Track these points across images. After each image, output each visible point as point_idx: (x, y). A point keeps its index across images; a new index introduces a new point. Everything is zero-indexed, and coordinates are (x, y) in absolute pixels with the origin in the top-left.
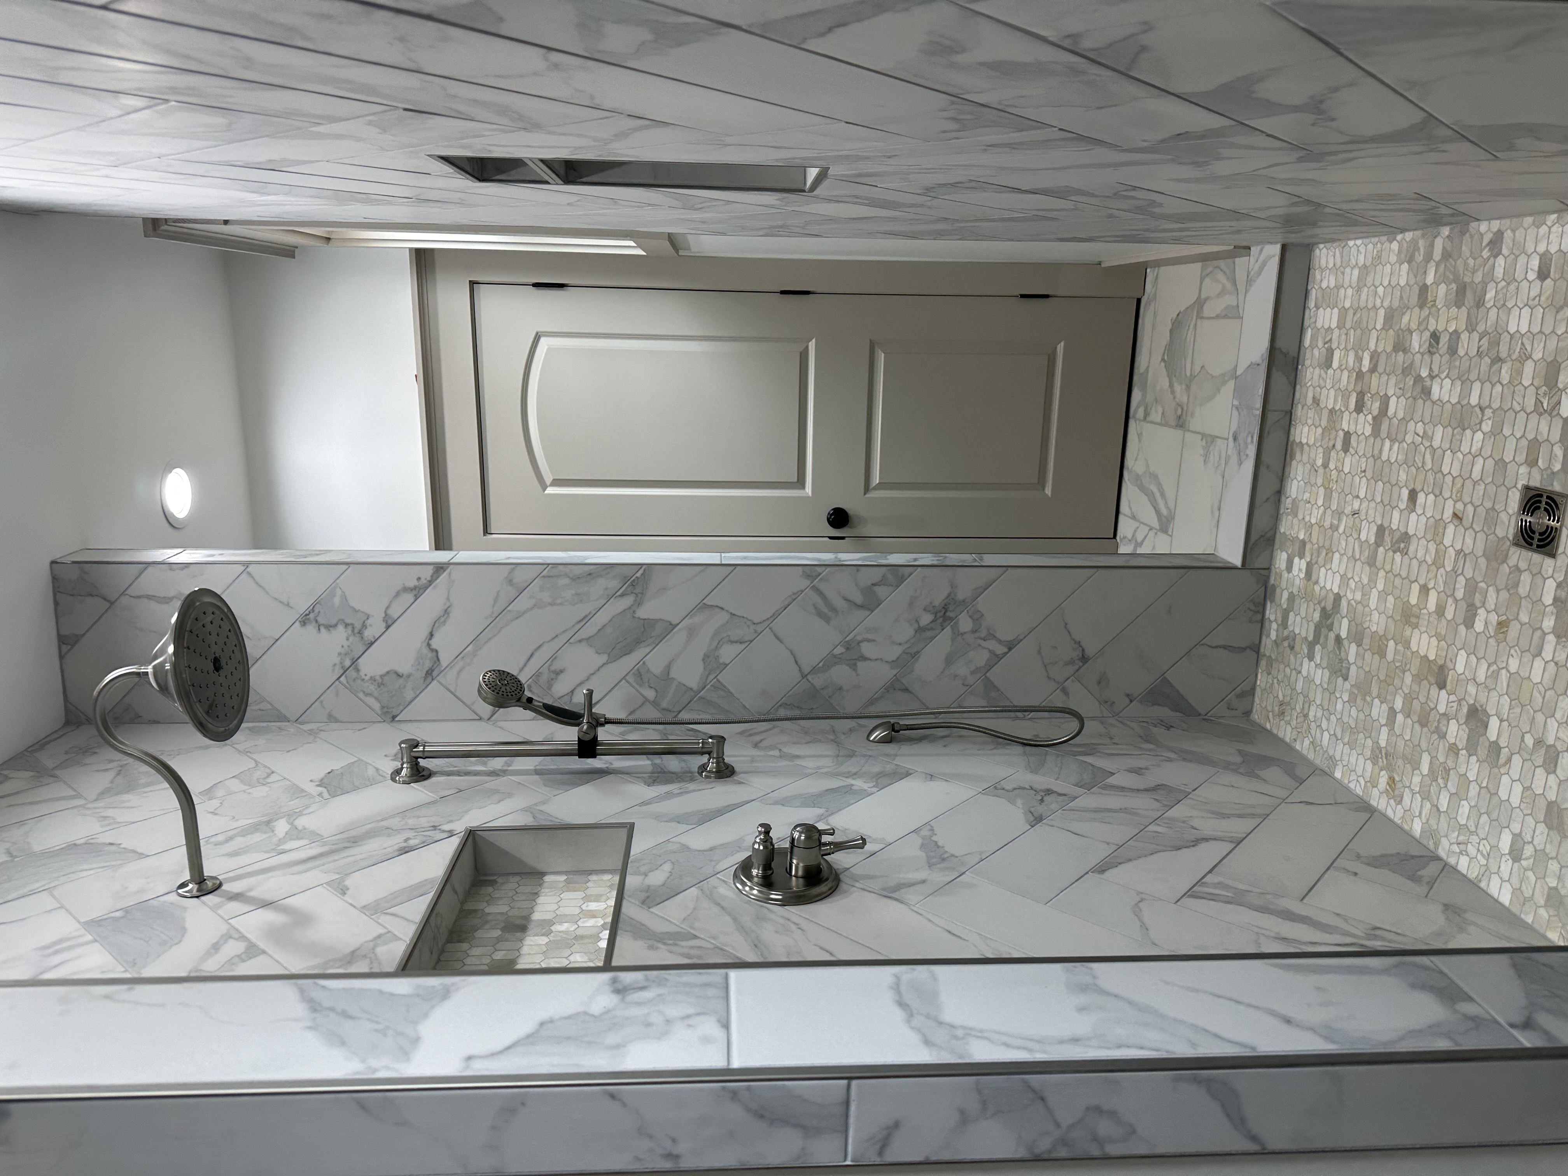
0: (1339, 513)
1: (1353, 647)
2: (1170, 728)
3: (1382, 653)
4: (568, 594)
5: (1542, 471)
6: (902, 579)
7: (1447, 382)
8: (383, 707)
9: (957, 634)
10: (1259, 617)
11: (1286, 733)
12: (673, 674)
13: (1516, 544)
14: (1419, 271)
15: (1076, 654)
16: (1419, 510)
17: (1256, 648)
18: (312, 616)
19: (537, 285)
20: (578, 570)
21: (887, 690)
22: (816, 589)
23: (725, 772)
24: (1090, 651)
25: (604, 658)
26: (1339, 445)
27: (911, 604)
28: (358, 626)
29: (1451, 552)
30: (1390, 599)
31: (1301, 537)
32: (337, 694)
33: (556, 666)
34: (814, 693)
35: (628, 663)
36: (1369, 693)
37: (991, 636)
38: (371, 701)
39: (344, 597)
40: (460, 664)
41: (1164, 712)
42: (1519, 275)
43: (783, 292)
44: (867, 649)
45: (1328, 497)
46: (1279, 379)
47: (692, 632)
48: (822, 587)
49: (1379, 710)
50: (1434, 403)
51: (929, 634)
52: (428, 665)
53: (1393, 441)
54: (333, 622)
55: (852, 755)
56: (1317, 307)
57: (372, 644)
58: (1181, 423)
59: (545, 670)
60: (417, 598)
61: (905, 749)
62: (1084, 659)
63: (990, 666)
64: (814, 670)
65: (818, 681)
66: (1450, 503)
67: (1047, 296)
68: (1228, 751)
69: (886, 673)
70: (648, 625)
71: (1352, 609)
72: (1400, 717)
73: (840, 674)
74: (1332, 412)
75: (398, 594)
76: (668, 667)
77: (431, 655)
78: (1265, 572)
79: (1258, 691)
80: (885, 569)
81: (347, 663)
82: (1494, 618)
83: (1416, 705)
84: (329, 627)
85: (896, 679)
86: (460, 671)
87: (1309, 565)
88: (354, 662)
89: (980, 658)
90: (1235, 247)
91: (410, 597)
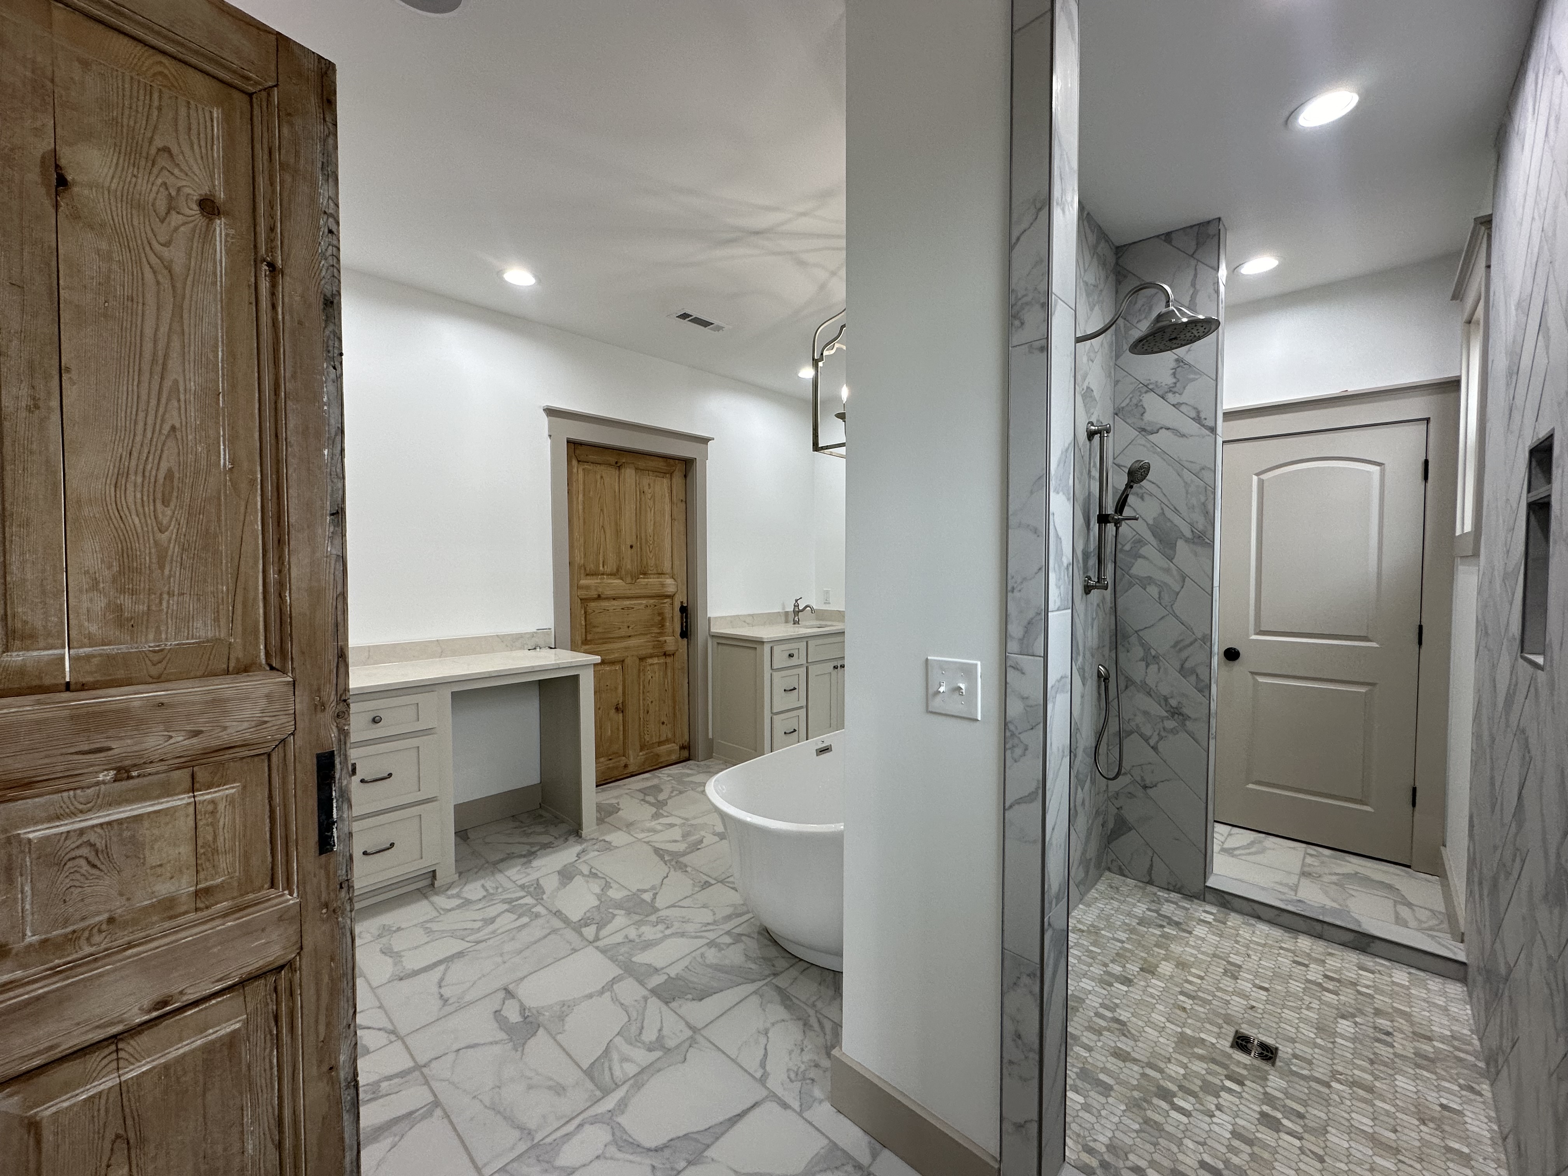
0: (1248, 947)
1: (1159, 933)
2: (1103, 826)
3: (1157, 945)
4: (1194, 501)
5: (1290, 1060)
6: (1200, 691)
7: (1353, 1031)
8: (1123, 408)
9: (1163, 719)
10: (1171, 888)
11: (1101, 886)
12: (1139, 560)
13: (1237, 1032)
14: (1443, 1039)
15: (1148, 783)
16: (1254, 989)
17: (1150, 882)
18: (1182, 364)
19: (1426, 462)
20: (1210, 507)
21: (1127, 677)
22: (1196, 640)
23: (1087, 590)
24: (1148, 791)
25: (1151, 522)
26: (1296, 959)
27: (1183, 695)
28: (1174, 390)
29: (1228, 998)
30: (1193, 959)
31: (1229, 923)
32: (1131, 384)
33: (1146, 497)
34: (1126, 637)
35: (1148, 536)
36: (1131, 933)
37: (1161, 738)
38: (1127, 401)
39: (1194, 380)
40: (1149, 446)
41: (1111, 825)
42: (1442, 1093)
43: (1421, 628)
44: (1153, 668)
45: (1258, 944)
46: (1349, 937)
47: (1167, 571)
48: (1197, 644)
49: (1123, 936)
50: (1335, 1019)
51: (1163, 703)
52: (1149, 428)
53: (1303, 989)
54: (1177, 376)
55: (1093, 656)
56: (1409, 973)
57: (1163, 398)
58: (1304, 874)
59: (1144, 490)
60: (1193, 419)
61: (1095, 684)
62: (1145, 787)
63: (1142, 735)
64: (1140, 638)
65: (1134, 639)
66: (1262, 1007)
67: (1414, 804)
68: (1092, 853)
69: (1137, 677)
70: (1173, 547)
71: (1182, 938)
72: (1119, 944)
73: (1139, 652)
74: (1324, 962)
75: (1195, 408)
76: (1144, 557)
77: (1155, 430)
78: (1202, 897)
79: (1124, 878)
80: (1208, 682)
81: (1150, 387)
82: (1188, 1007)
83: (1128, 954)
84: (1174, 374)
85: (1134, 683)
86: (1144, 446)
87: (1209, 923)
88: (1152, 390)
89: (1147, 730)
90: (1463, 934)
91: (1193, 414)
